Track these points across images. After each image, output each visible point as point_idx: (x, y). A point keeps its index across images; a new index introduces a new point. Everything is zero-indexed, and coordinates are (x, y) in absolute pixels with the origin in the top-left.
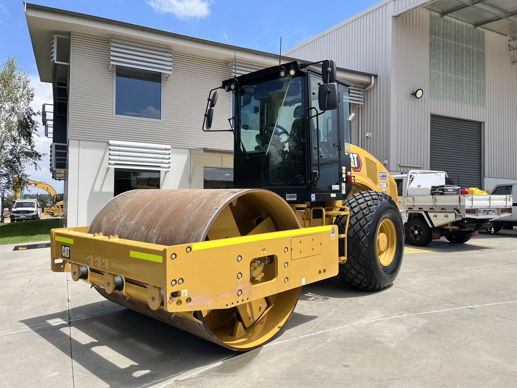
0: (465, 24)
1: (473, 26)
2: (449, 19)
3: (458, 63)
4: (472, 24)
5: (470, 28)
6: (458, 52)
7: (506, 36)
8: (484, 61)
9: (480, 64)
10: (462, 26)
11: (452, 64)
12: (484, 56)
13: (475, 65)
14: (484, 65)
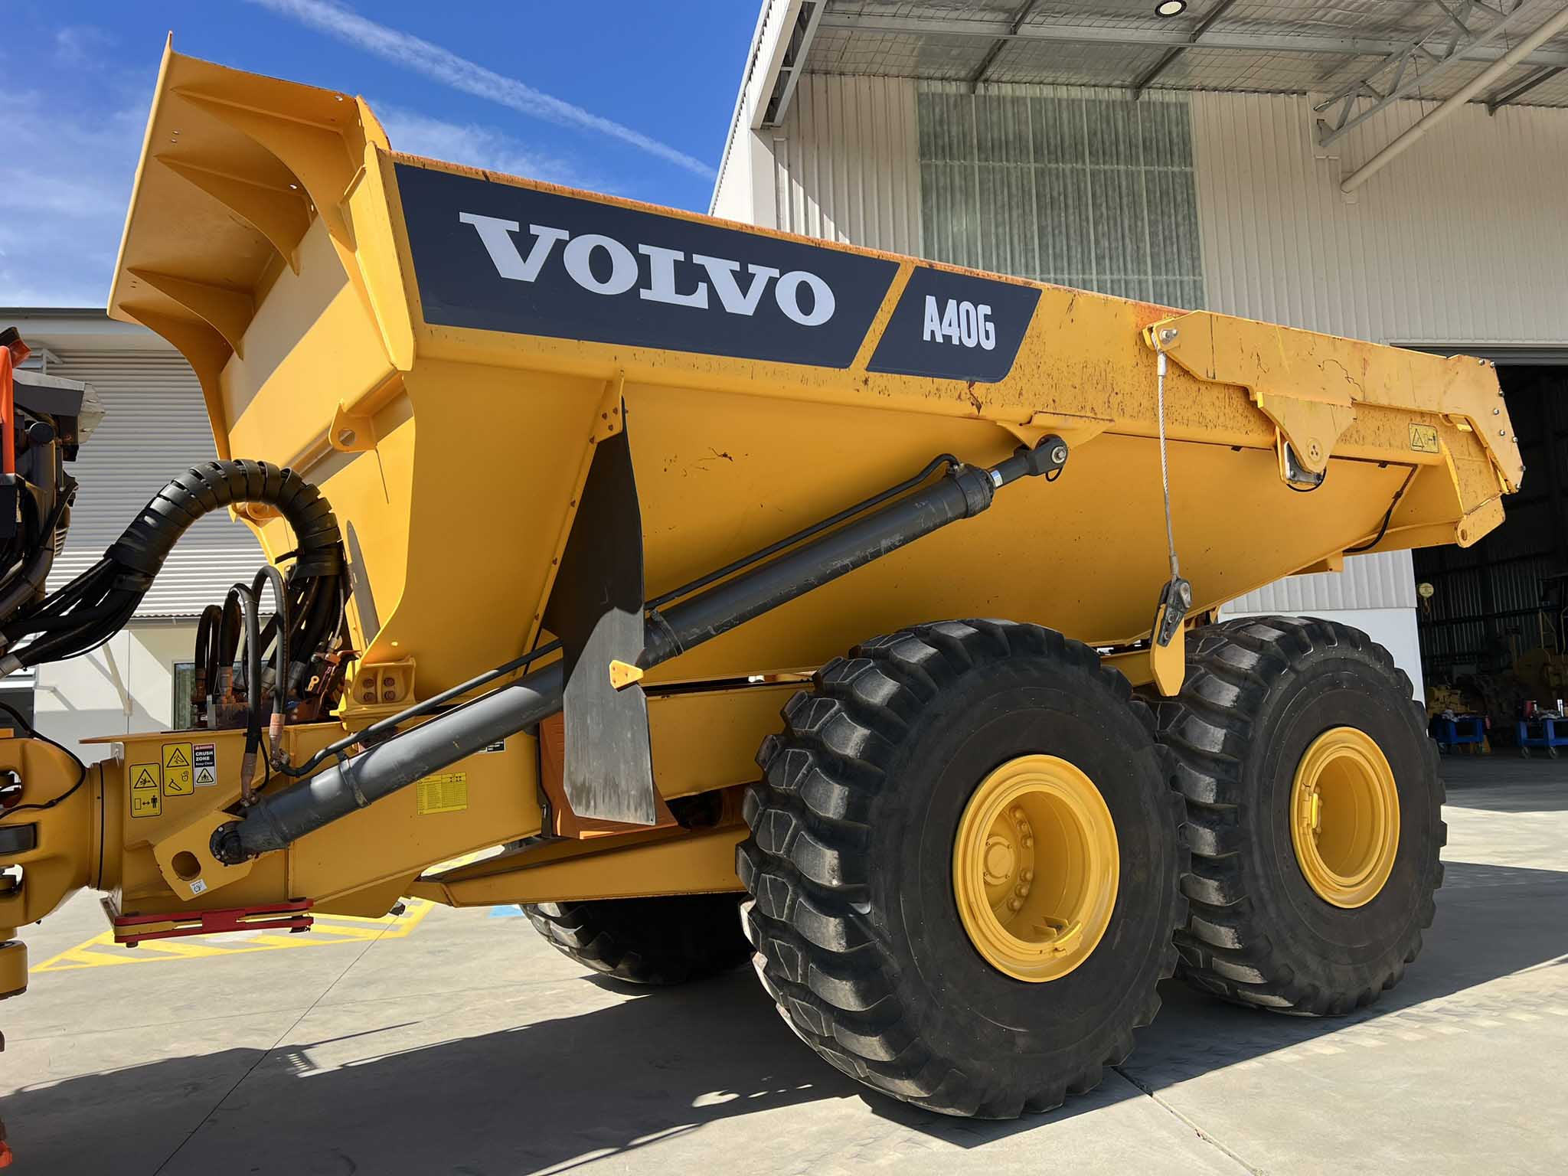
0: (1088, 93)
1: (1129, 95)
2: (1010, 92)
3: (1060, 232)
4: (1122, 87)
5: (1112, 105)
6: (1059, 194)
7: (1305, 94)
8: (1191, 202)
9: (1170, 217)
10: (1072, 103)
11: (1032, 238)
12: (1189, 182)
13: (1143, 227)
14: (1191, 218)
